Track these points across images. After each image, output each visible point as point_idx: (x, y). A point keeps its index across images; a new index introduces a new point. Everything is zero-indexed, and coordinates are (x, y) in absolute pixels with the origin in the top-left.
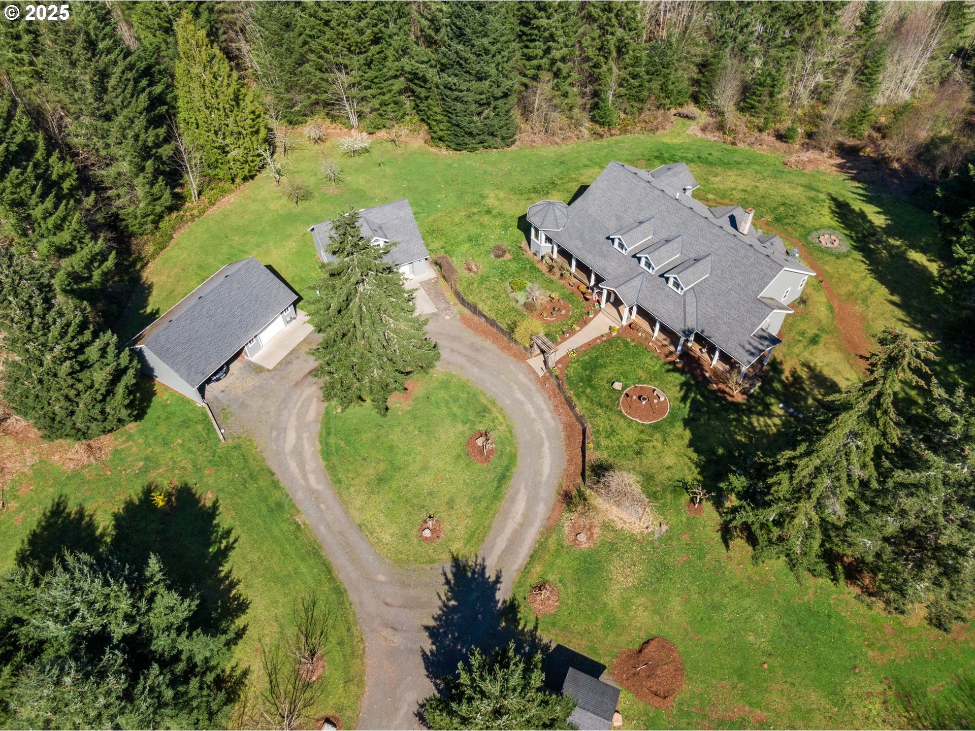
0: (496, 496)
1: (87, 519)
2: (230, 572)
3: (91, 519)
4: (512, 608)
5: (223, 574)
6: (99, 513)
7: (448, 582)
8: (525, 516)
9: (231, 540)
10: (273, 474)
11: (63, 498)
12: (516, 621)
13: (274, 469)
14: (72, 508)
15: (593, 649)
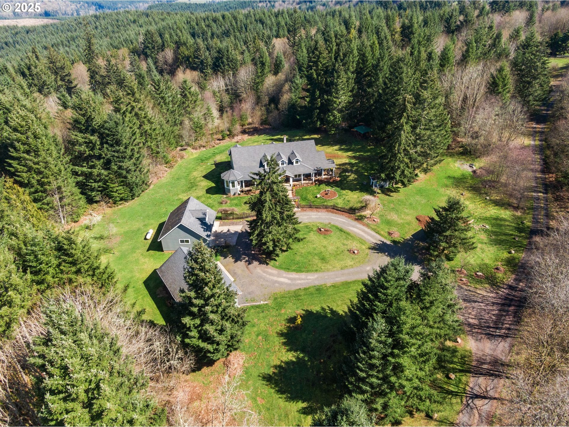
0: (348, 234)
1: (283, 364)
2: (343, 311)
3: (284, 363)
4: (394, 242)
5: (343, 314)
6: (282, 359)
7: (378, 253)
8: (360, 230)
9: (327, 308)
10: (300, 289)
11: (261, 375)
12: (399, 242)
13: (298, 288)
14: (271, 371)
15: (415, 230)
